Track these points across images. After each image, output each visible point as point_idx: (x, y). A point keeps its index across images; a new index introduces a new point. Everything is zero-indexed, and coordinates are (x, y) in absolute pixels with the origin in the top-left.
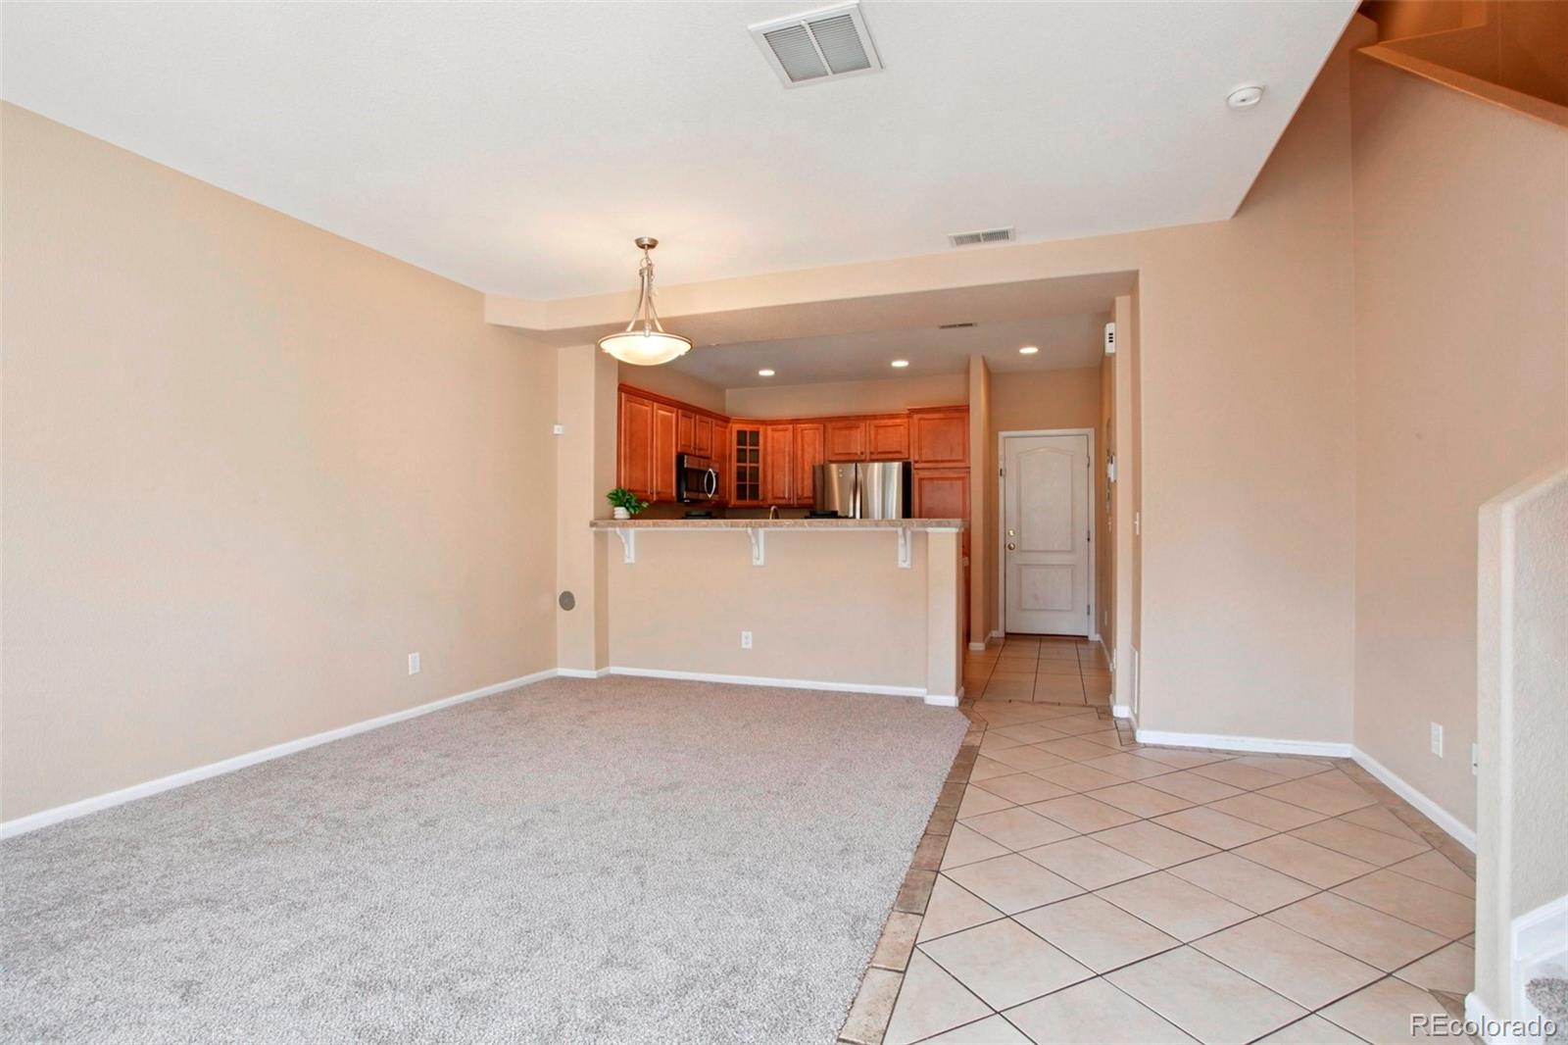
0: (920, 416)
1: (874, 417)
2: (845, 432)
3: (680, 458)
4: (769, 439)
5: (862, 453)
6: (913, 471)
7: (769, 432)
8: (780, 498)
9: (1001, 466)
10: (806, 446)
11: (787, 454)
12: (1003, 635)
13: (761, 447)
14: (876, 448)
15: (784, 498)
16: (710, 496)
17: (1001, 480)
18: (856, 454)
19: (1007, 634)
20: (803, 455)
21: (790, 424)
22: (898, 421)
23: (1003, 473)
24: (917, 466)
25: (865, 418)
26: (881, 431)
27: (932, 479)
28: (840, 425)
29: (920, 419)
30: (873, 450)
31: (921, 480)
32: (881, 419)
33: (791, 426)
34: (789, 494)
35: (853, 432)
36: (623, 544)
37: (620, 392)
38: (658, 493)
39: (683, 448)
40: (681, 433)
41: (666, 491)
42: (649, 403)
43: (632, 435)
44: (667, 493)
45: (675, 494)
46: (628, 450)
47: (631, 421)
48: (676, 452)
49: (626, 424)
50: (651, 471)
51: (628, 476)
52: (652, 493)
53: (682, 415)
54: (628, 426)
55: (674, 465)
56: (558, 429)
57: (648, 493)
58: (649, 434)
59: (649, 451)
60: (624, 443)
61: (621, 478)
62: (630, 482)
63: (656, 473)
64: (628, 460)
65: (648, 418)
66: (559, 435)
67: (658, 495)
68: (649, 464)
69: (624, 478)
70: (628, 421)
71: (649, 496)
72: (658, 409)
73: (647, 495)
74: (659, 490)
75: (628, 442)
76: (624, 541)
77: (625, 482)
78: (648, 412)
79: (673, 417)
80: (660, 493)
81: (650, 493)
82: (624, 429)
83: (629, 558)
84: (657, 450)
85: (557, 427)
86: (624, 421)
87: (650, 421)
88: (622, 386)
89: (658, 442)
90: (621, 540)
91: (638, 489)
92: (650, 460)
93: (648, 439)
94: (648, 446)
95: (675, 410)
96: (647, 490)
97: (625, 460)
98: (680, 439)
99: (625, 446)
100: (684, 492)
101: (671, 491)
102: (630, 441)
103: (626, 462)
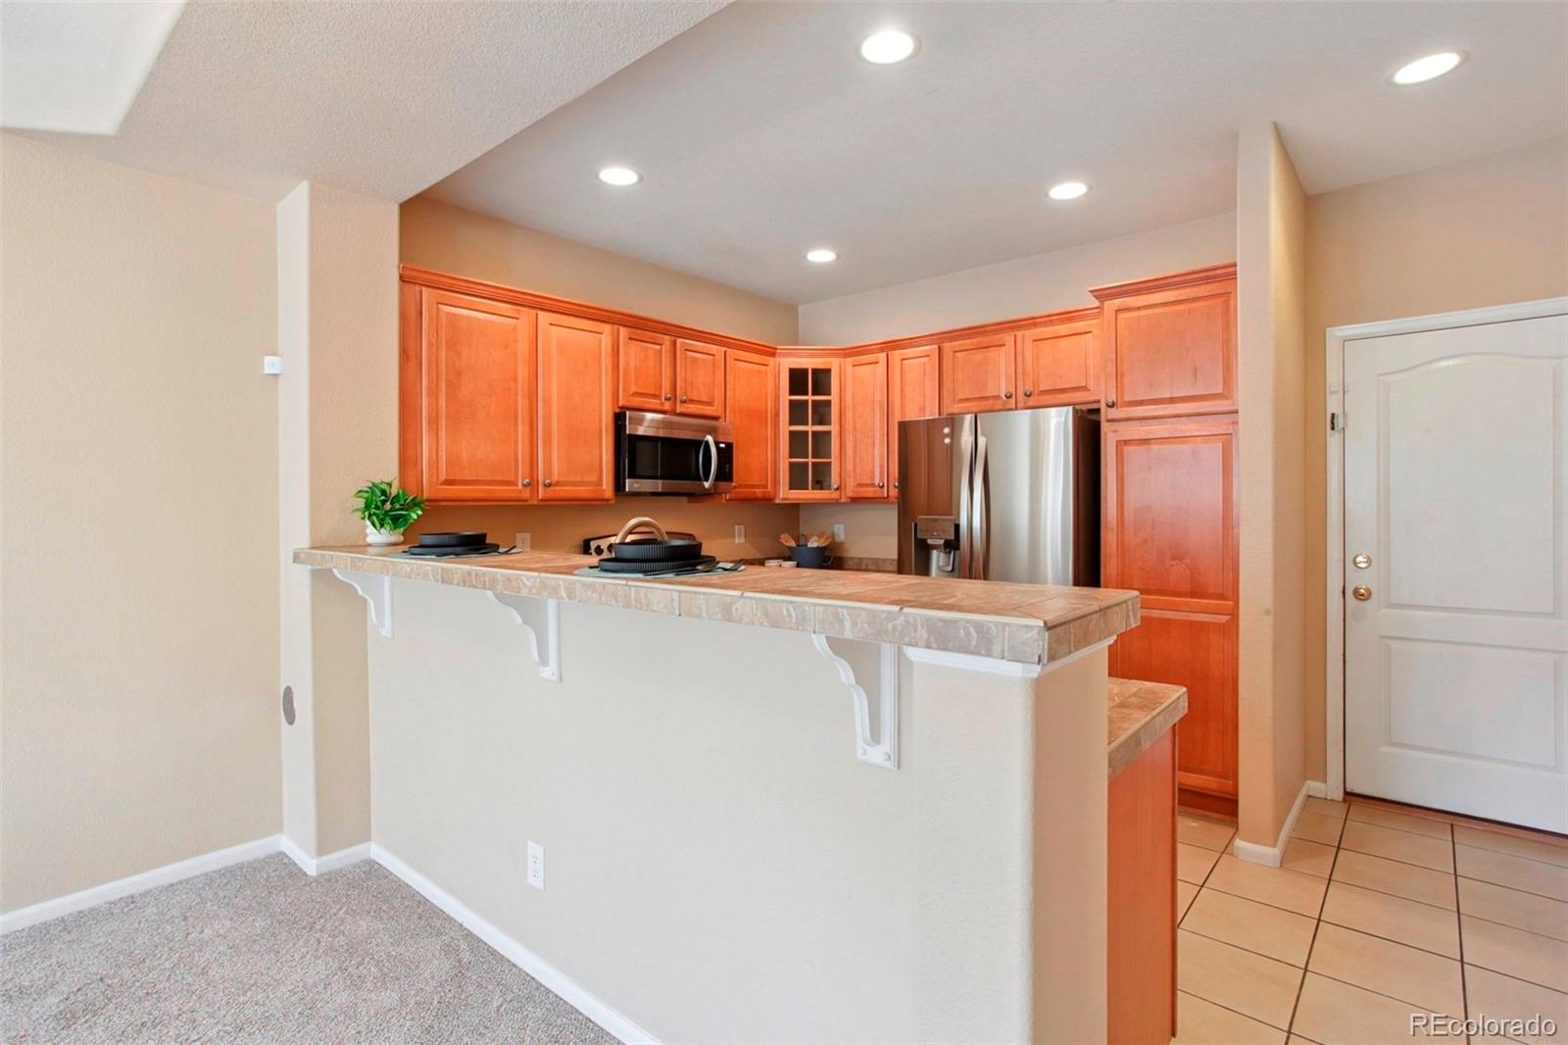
0: (1118, 302)
1: (1032, 322)
2: (978, 356)
3: (619, 418)
4: (849, 380)
5: (1008, 397)
6: (1105, 427)
7: (849, 369)
8: (867, 485)
9: (1333, 405)
10: (908, 389)
11: (877, 404)
12: (1339, 795)
13: (834, 397)
14: (1035, 384)
15: (873, 485)
16: (707, 485)
17: (1333, 440)
18: (998, 397)
19: (1349, 795)
20: (903, 405)
21: (882, 350)
22: (1080, 326)
23: (1339, 423)
24: (1113, 413)
25: (1014, 325)
26: (1046, 346)
27: (1145, 442)
28: (967, 343)
29: (1119, 311)
30: (1029, 388)
31: (1122, 444)
32: (1045, 324)
33: (882, 356)
34: (881, 479)
35: (992, 353)
36: (361, 597)
37: (412, 286)
38: (550, 485)
39: (632, 398)
40: (626, 371)
41: (580, 479)
42: (519, 310)
43: (459, 374)
44: (582, 483)
45: (607, 486)
46: (443, 402)
47: (453, 345)
48: (613, 407)
49: (434, 350)
50: (527, 442)
51: (443, 453)
52: (531, 485)
53: (630, 339)
54: (443, 354)
55: (606, 430)
56: (271, 364)
57: (517, 485)
58: (522, 373)
59: (522, 403)
60: (429, 388)
61: (418, 459)
62: (450, 464)
63: (544, 446)
64: (443, 423)
65: (515, 341)
66: (277, 375)
67: (551, 488)
68: (522, 429)
69: (430, 456)
70: (443, 344)
71: (520, 491)
72: (551, 324)
73: (514, 490)
74: (555, 478)
75: (443, 386)
76: (360, 592)
77: (434, 465)
78: (515, 329)
79: (600, 340)
80: (558, 484)
81: (524, 485)
82: (429, 361)
83: (384, 626)
84: (548, 403)
85: (267, 359)
86: (430, 344)
87: (523, 348)
88: (414, 274)
89: (552, 387)
90: (356, 590)
91: (479, 478)
92: (523, 421)
93: (515, 380)
94: (516, 394)
95: (607, 328)
96: (513, 479)
97: (434, 423)
98: (624, 382)
99: (434, 393)
100: (627, 481)
101: (594, 478)
102: (450, 384)
103: (435, 427)
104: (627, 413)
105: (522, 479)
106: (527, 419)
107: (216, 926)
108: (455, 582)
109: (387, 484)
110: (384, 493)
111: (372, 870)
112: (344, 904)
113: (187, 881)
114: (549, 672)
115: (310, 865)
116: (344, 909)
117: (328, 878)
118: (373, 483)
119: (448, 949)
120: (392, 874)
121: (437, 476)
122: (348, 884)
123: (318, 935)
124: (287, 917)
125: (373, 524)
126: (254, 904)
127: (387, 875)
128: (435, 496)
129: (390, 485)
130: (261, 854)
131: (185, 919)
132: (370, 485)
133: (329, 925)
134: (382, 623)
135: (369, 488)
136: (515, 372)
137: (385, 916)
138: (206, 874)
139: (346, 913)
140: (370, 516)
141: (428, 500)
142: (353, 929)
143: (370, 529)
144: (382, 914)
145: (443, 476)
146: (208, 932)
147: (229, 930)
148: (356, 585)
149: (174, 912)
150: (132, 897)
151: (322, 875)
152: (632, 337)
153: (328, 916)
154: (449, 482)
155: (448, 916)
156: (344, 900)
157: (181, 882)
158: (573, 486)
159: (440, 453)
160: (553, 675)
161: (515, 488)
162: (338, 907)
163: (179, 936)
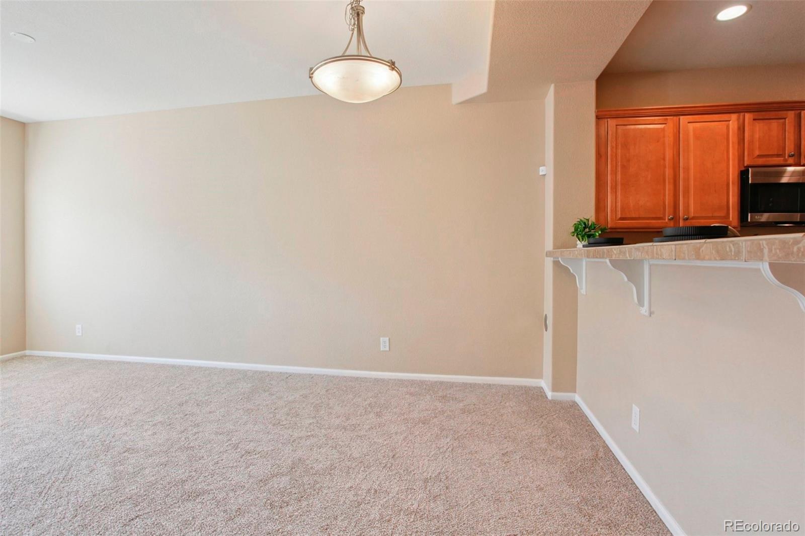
3: (743, 174)
36: (572, 274)
37: (604, 120)
38: (687, 219)
39: (756, 159)
40: (751, 142)
41: (711, 215)
42: (667, 119)
43: (629, 161)
44: (713, 217)
45: (733, 217)
46: (619, 177)
47: (625, 146)
48: (739, 166)
49: (615, 151)
50: (672, 194)
51: (619, 204)
52: (675, 219)
53: (754, 120)
54: (619, 151)
55: (733, 183)
56: (542, 170)
57: (665, 220)
58: (669, 154)
59: (668, 172)
60: (612, 170)
61: (605, 207)
62: (623, 209)
63: (684, 197)
64: (619, 187)
65: (664, 137)
66: (545, 175)
67: (688, 221)
68: (669, 187)
69: (612, 206)
70: (620, 146)
71: (667, 223)
72: (689, 123)
73: (662, 222)
74: (692, 215)
75: (619, 169)
76: (572, 271)
77: (614, 210)
78: (663, 129)
79: (728, 127)
80: (693, 218)
81: (669, 220)
82: (612, 155)
83: (582, 289)
84: (687, 169)
85: (541, 168)
86: (612, 148)
87: (669, 139)
88: (603, 113)
89: (691, 160)
90: (569, 270)
91: (640, 216)
92: (669, 182)
93: (664, 159)
94: (665, 167)
95: (734, 117)
96: (662, 216)
97: (614, 188)
98: (749, 149)
99: (614, 173)
100: (749, 214)
101: (723, 214)
102: (623, 167)
103: (614, 190)
104: (750, 169)
105: (668, 216)
106: (672, 181)
107: (510, 403)
108: (591, 256)
109: (587, 219)
110: (585, 223)
111: (574, 405)
112: (557, 413)
113: (507, 386)
114: (644, 310)
115: (550, 394)
116: (557, 415)
117: (555, 403)
118: (581, 219)
119: (593, 448)
120: (581, 410)
121: (616, 216)
122: (562, 407)
123: (543, 420)
124: (534, 410)
125: (579, 240)
126: (525, 401)
127: (580, 409)
128: (614, 226)
129: (588, 220)
130: (534, 385)
131: (502, 397)
132: (579, 220)
133: (548, 418)
134: (583, 287)
135: (579, 222)
136: (664, 154)
137: (572, 425)
138: (513, 386)
139: (557, 417)
140: (577, 235)
141: (611, 228)
142: (557, 423)
143: (578, 242)
144: (571, 423)
145: (619, 216)
146: (507, 404)
147: (514, 406)
148: (570, 268)
149: (500, 394)
150: (490, 384)
151: (553, 400)
152: (756, 118)
153: (549, 415)
154: (621, 219)
155: (600, 436)
156: (558, 412)
157: (505, 385)
158: (705, 219)
159: (617, 204)
160: (646, 312)
161: (664, 221)
162: (554, 413)
163: (499, 402)
